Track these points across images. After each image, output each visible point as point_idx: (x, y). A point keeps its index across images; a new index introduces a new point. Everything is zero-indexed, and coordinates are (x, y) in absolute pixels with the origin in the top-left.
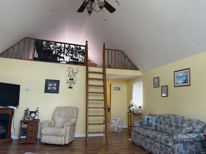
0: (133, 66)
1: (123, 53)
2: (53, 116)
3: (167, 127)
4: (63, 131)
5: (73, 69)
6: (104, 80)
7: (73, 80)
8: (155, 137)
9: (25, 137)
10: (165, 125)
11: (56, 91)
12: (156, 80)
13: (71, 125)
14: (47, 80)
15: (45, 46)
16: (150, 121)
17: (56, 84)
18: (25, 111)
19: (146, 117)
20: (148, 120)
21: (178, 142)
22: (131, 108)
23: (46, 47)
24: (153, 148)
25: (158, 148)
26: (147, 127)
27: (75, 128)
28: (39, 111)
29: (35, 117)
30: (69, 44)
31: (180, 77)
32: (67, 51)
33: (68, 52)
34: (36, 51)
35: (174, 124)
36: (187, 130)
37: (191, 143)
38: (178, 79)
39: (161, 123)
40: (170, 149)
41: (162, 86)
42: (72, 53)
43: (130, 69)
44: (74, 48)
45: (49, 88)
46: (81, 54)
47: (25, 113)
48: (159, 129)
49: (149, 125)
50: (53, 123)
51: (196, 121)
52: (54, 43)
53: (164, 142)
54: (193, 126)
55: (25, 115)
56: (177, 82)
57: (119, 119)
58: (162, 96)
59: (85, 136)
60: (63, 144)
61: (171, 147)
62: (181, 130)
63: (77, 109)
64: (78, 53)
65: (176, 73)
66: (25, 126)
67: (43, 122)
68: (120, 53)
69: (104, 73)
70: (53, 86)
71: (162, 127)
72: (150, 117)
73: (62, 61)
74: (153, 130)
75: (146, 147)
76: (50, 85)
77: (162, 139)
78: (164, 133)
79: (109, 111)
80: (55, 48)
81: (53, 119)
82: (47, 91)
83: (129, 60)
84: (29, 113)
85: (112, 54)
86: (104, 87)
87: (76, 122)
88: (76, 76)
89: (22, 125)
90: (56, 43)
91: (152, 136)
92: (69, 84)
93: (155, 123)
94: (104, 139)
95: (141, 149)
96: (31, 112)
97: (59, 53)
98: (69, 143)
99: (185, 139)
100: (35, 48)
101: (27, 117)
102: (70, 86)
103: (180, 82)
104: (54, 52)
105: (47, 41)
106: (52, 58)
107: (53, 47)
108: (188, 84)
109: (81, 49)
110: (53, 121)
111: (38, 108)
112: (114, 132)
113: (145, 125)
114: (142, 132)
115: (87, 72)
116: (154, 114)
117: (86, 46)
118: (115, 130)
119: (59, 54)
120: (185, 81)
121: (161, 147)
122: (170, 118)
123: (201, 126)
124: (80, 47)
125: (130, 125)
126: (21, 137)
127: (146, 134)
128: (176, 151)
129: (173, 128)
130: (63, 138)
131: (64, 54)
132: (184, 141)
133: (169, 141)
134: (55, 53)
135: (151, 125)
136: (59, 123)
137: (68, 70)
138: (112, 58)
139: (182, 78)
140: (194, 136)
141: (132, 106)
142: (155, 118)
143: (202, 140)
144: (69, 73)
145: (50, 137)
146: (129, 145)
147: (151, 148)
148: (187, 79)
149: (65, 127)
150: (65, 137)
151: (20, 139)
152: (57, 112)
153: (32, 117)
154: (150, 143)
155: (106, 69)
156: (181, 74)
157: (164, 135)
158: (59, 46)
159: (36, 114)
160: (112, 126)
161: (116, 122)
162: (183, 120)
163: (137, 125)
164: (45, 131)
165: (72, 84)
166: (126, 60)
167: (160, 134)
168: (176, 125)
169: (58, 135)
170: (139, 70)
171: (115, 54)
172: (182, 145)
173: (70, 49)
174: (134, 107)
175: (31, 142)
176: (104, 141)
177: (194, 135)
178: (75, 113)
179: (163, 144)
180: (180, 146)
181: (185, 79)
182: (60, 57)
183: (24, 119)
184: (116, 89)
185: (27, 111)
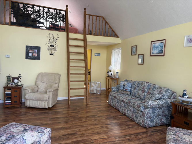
0: (113, 32)
1: (104, 19)
2: (36, 82)
3: (140, 92)
4: (46, 96)
5: (53, 35)
6: (85, 47)
7: (54, 46)
8: (129, 102)
9: (10, 102)
10: (139, 90)
11: (38, 57)
12: (134, 49)
13: (54, 91)
14: (27, 47)
15: (22, 9)
16: (126, 87)
17: (37, 51)
18: (7, 78)
19: (122, 83)
20: (124, 85)
21: (148, 108)
22: (110, 74)
23: (24, 11)
24: (127, 111)
25: (131, 111)
26: (122, 92)
27: (57, 93)
28: (21, 78)
29: (18, 83)
30: (49, 8)
31: (156, 47)
32: (46, 15)
33: (48, 17)
34: (12, 15)
35: (146, 90)
36: (157, 97)
37: (159, 108)
38: (154, 49)
39: (135, 89)
40: (141, 113)
41: (139, 55)
42: (52, 18)
43: (110, 36)
44: (53, 12)
45: (30, 55)
46: (61, 19)
47: (8, 79)
48: (133, 94)
49: (124, 90)
50: (36, 89)
51: (165, 89)
52: (32, 6)
53: (137, 107)
54: (162, 94)
55: (8, 81)
56: (153, 51)
57: (98, 83)
58: (138, 64)
59: (67, 99)
60: (47, 107)
61: (142, 112)
62: (152, 96)
63: (59, 75)
64: (58, 18)
65: (153, 43)
66: (9, 92)
67: (26, 88)
68: (102, 19)
69: (85, 40)
70: (34, 53)
71: (136, 92)
72: (126, 83)
73: (42, 27)
74: (128, 94)
75: (120, 110)
76: (31, 51)
77: (135, 105)
78: (137, 97)
79: (89, 75)
80: (33, 12)
81: (36, 84)
82: (28, 57)
83: (110, 27)
84: (11, 79)
85: (93, 19)
86: (85, 54)
87: (58, 87)
88: (56, 43)
89: (6, 91)
90: (34, 5)
91: (127, 101)
92: (50, 51)
93: (130, 89)
94: (85, 101)
95: (116, 110)
96: (14, 79)
97: (38, 17)
98: (53, 107)
99: (155, 105)
100: (11, 12)
101: (9, 83)
102: (51, 52)
103: (156, 52)
104: (32, 17)
105: (24, 4)
106: (31, 23)
107: (31, 11)
108: (162, 54)
109: (61, 14)
110: (36, 86)
111: (20, 74)
112: (93, 94)
113: (121, 90)
114: (118, 97)
115: (68, 39)
116: (130, 80)
117: (66, 11)
118: (94, 92)
119: (38, 19)
120: (160, 51)
121: (134, 111)
122: (143, 85)
123: (170, 94)
124: (60, 11)
125: (108, 88)
126: (6, 102)
127: (121, 99)
128: (146, 115)
129: (146, 94)
130: (47, 103)
131: (43, 19)
132: (154, 107)
133: (141, 106)
134: (34, 17)
135: (126, 90)
136: (42, 89)
137: (49, 36)
138: (93, 23)
139: (158, 48)
140: (163, 103)
141: (111, 71)
142: (130, 84)
143: (169, 105)
144: (50, 40)
145: (34, 102)
146: (106, 107)
147: (125, 111)
148: (162, 50)
149: (48, 93)
150: (48, 101)
151: (5, 104)
152: (40, 79)
153: (15, 83)
154: (124, 107)
155: (87, 36)
156: (157, 44)
157: (137, 99)
158: (37, 10)
159: (18, 80)
160: (92, 89)
161: (95, 85)
162: (154, 87)
163: (114, 90)
164: (29, 96)
165: (53, 51)
166: (107, 26)
167: (134, 99)
168: (148, 91)
169: (42, 100)
170: (118, 37)
171: (96, 20)
172: (151, 110)
173: (49, 14)
174: (112, 73)
175: (17, 106)
176: (85, 104)
177: (163, 101)
178: (57, 79)
179: (135, 108)
180: (150, 111)
181: (160, 49)
182: (40, 23)
183: (7, 86)
184: (96, 55)
185: (9, 77)
